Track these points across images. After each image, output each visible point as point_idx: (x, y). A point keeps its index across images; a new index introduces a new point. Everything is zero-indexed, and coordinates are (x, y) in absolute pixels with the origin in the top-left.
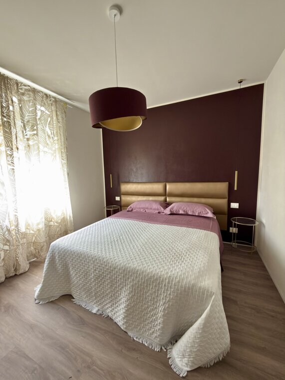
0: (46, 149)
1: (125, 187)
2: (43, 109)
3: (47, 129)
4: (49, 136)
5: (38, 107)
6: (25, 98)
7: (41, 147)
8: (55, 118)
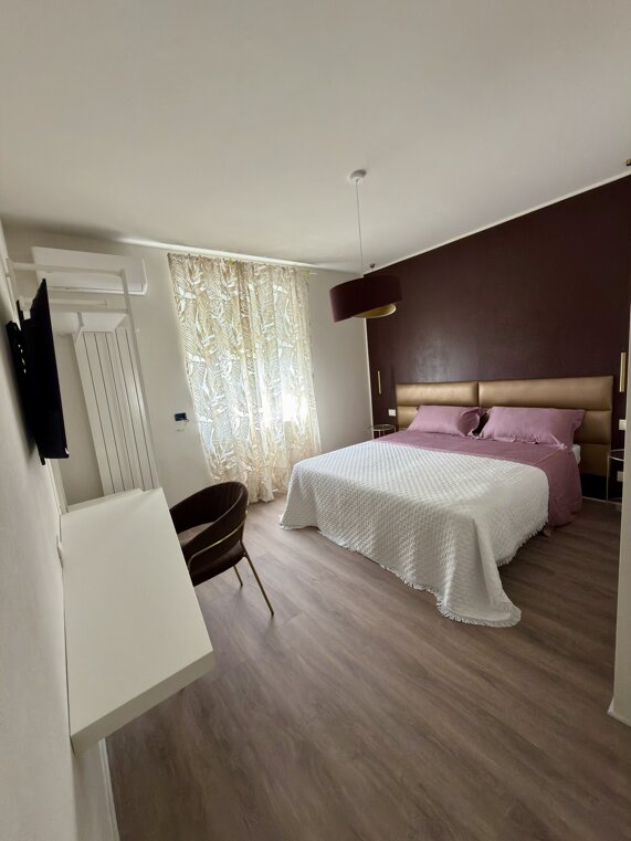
0: (285, 344)
1: (404, 393)
2: (280, 289)
3: (286, 316)
4: (288, 325)
5: (275, 287)
6: (261, 282)
7: (279, 342)
8: (294, 297)
